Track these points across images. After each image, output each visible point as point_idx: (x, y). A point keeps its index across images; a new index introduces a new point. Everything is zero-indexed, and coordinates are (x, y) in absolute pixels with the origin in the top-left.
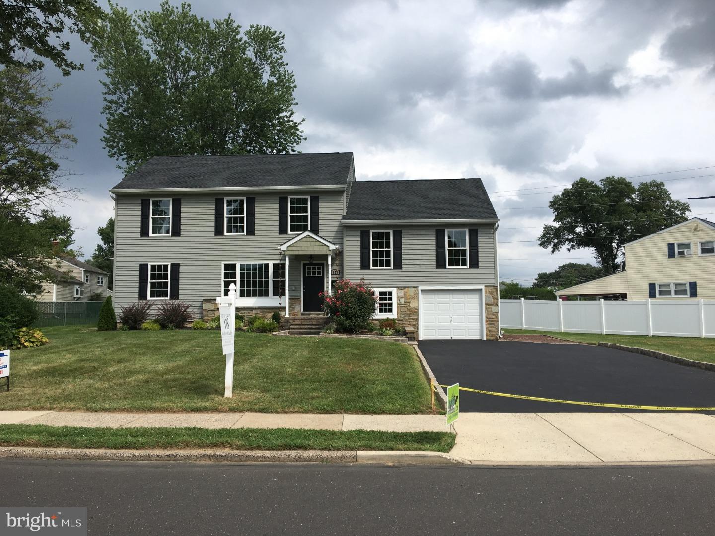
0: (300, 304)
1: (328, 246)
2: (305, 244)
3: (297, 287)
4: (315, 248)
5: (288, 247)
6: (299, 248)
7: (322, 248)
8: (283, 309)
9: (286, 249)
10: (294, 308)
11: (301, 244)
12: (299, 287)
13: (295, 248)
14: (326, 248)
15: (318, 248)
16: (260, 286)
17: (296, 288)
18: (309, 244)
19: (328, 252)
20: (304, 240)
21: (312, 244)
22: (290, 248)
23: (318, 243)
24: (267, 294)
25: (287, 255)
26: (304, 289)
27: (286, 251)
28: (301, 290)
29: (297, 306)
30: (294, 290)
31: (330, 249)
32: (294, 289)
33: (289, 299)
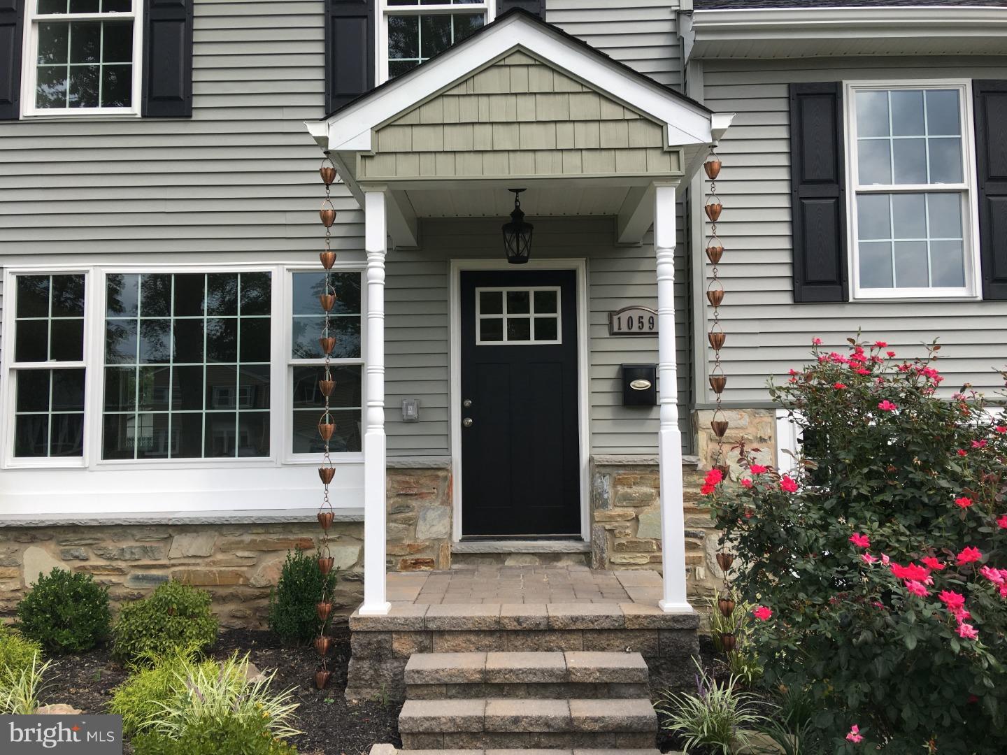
0: (447, 501)
1: (660, 125)
2: (500, 109)
3: (427, 402)
4: (566, 138)
5: (378, 130)
6: (456, 138)
7: (614, 135)
8: (353, 527)
9: (365, 144)
10: (411, 523)
11: (468, 109)
12: (440, 402)
13: (426, 139)
14: (643, 135)
15: (586, 136)
16: (221, 395)
17: (420, 408)
18: (526, 109)
19: (659, 165)
20: (491, 82)
21: (549, 109)
22: (393, 140)
23: (587, 106)
24: (256, 443)
25: (374, 184)
26: (465, 413)
27: (366, 156)
28: (448, 422)
29: (431, 515)
30: (411, 421)
31: (673, 141)
32: (411, 412)
33: (390, 470)
